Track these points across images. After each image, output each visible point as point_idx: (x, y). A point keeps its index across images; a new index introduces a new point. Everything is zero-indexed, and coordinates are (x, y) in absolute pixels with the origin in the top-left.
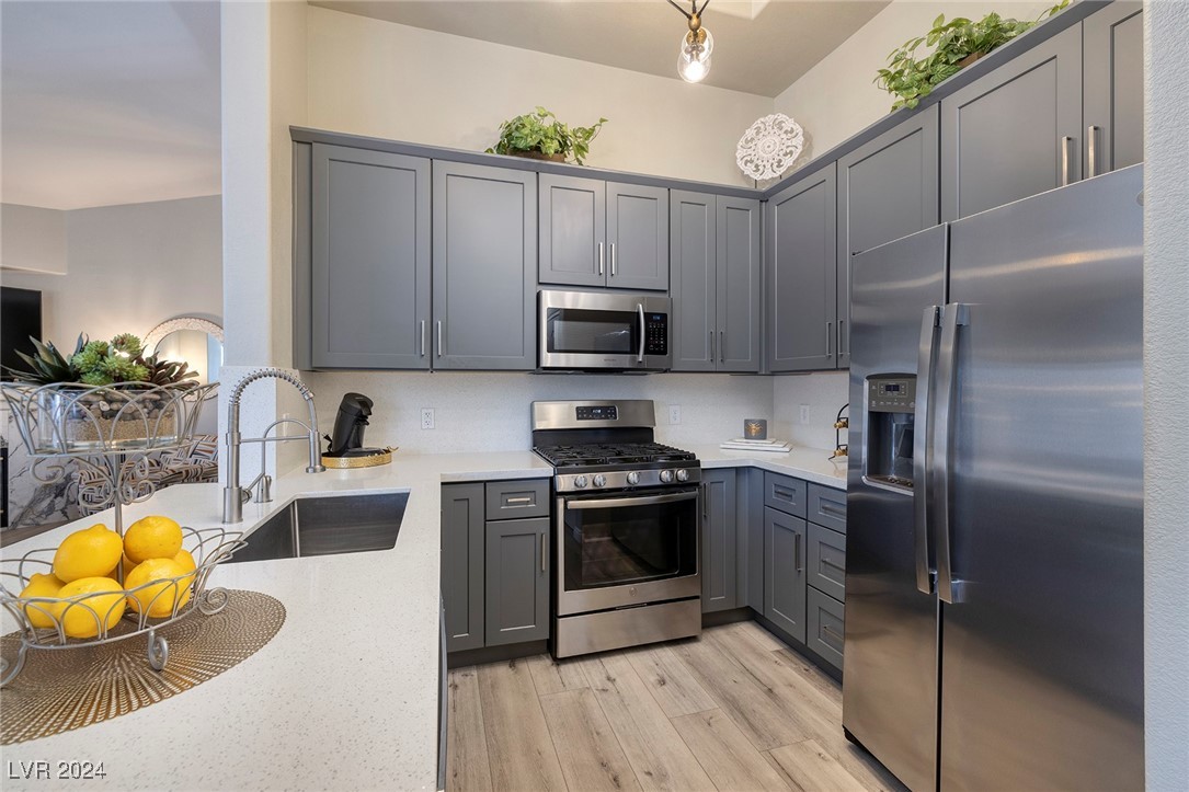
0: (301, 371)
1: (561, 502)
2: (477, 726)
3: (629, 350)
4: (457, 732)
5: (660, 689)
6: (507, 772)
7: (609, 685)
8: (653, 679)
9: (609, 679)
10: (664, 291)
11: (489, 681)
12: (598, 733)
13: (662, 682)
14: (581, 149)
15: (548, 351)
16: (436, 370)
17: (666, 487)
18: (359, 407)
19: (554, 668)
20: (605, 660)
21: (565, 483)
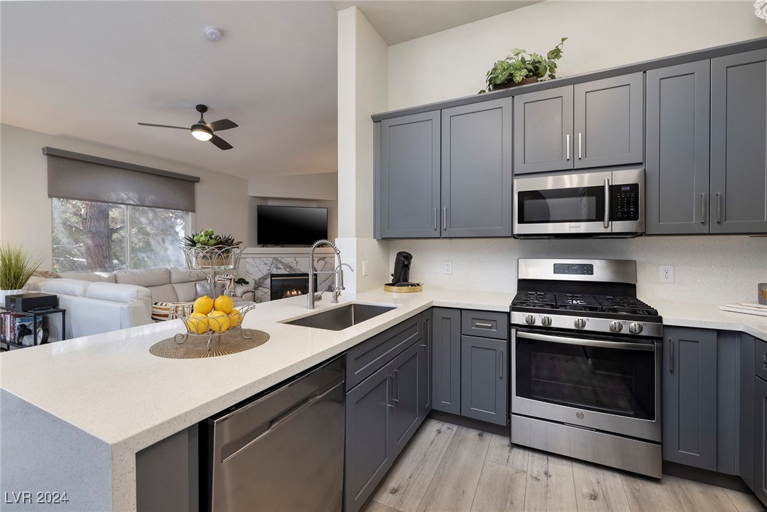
0: (377, 240)
1: (513, 331)
2: (437, 459)
3: (594, 218)
4: (425, 456)
5: (587, 501)
6: (437, 492)
7: (544, 478)
8: (586, 491)
9: (546, 473)
10: (640, 164)
11: (461, 437)
12: (511, 503)
13: (594, 497)
14: (553, 68)
15: (519, 223)
16: (444, 238)
17: (633, 337)
18: (403, 259)
19: (508, 448)
20: (551, 459)
21: (519, 318)
